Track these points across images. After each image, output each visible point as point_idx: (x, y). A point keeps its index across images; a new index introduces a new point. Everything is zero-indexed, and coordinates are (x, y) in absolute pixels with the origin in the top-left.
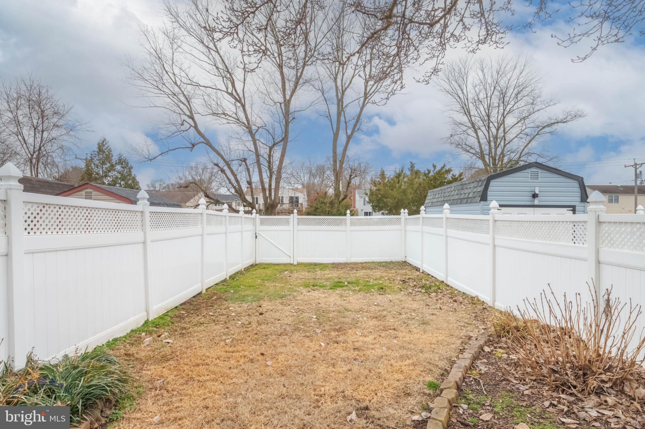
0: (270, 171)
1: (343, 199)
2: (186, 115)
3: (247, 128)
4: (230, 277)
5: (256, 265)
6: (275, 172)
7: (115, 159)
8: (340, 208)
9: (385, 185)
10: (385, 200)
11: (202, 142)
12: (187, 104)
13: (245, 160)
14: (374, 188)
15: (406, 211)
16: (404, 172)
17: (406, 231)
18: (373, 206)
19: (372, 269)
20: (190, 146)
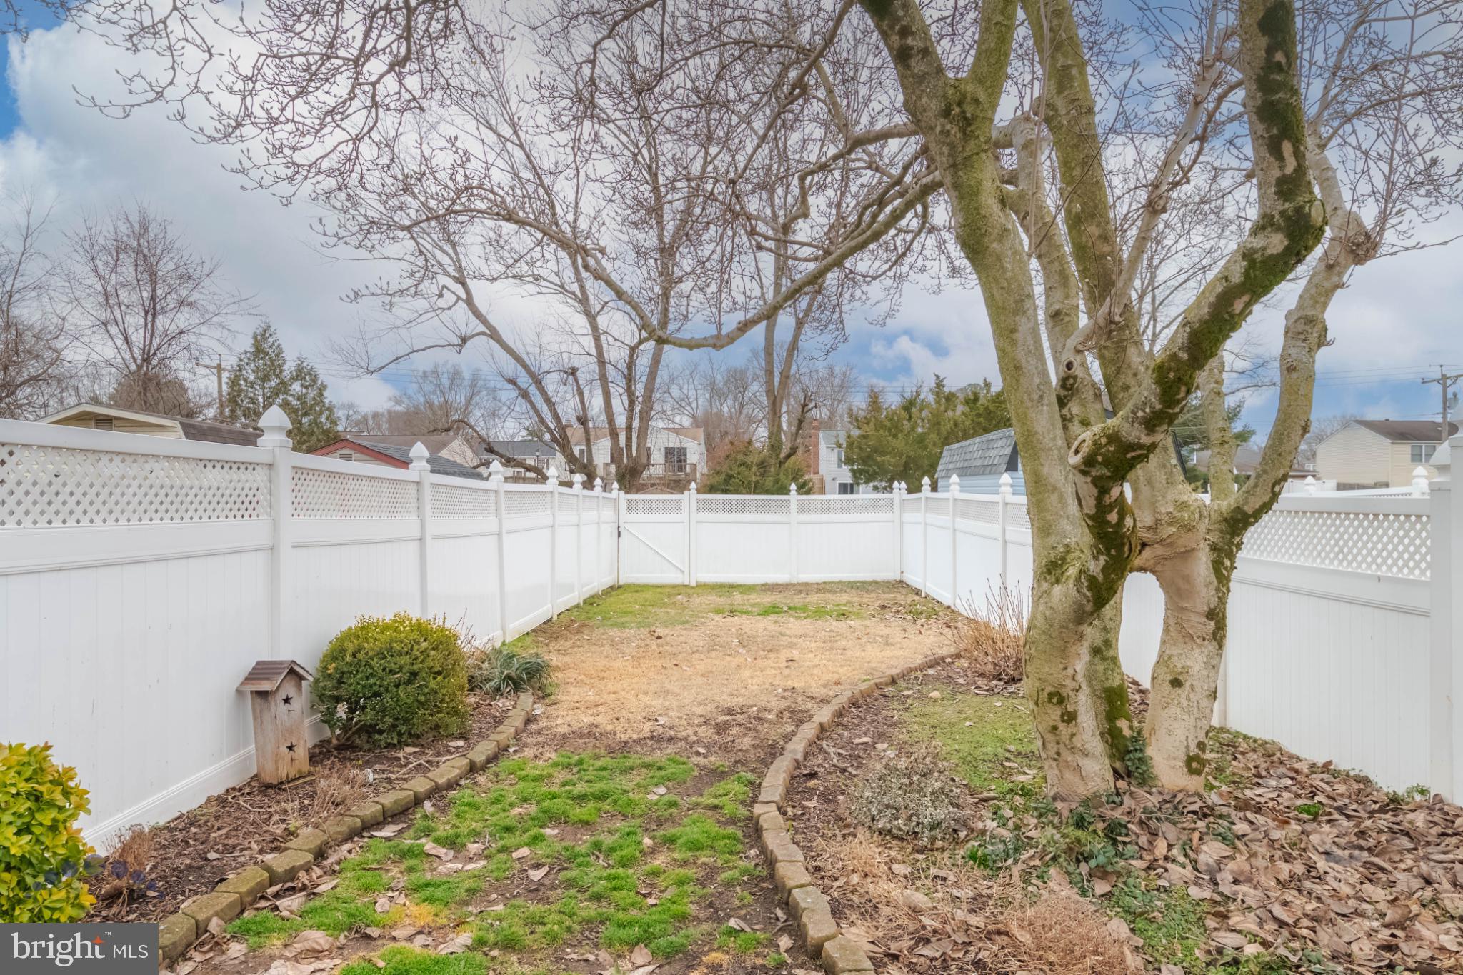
0: (629, 396)
1: (789, 456)
2: (449, 276)
3: (580, 302)
4: (585, 602)
5: (620, 587)
6: (640, 399)
7: (290, 367)
8: (782, 477)
9: (880, 425)
10: (879, 459)
11: (483, 333)
12: (451, 252)
13: (573, 372)
14: (856, 433)
15: (903, 485)
16: (922, 397)
17: (902, 523)
18: (853, 471)
19: (835, 592)
20: (457, 341)
